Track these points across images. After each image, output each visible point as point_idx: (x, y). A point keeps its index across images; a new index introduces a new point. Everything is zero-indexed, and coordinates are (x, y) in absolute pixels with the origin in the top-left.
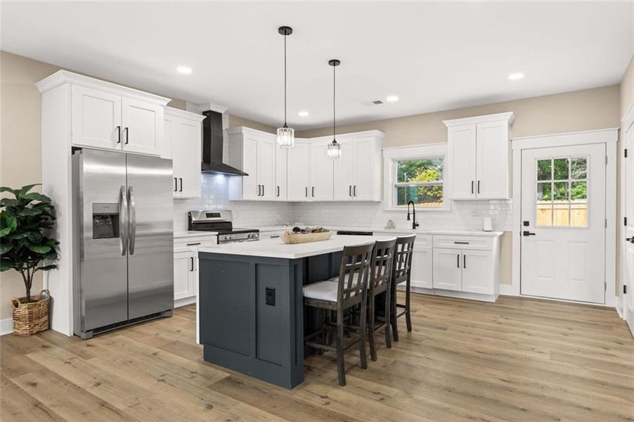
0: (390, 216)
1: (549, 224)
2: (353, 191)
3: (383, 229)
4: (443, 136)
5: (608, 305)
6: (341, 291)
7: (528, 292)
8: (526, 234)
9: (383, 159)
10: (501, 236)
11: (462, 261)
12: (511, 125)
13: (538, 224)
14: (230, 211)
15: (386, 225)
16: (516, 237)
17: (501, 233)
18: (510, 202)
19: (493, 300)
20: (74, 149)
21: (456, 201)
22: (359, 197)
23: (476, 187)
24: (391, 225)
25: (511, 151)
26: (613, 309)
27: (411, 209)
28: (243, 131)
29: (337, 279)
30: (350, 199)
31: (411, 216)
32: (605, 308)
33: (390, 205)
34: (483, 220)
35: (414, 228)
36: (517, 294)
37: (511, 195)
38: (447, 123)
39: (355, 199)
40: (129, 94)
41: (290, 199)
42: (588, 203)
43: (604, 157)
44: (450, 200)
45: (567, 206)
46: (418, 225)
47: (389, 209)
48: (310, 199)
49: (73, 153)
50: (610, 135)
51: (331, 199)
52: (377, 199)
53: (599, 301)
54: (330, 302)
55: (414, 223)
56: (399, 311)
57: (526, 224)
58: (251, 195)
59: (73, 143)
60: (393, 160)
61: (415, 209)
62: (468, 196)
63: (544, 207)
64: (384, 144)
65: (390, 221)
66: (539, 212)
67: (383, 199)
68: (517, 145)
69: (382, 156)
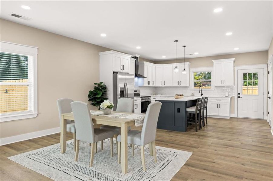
0: (192, 92)
1: (246, 94)
2: (179, 83)
3: (190, 96)
4: (212, 65)
5: (264, 119)
6: (197, 110)
7: (239, 116)
8: (239, 97)
9: (190, 72)
10: (231, 98)
11: (219, 106)
12: (234, 62)
13: (243, 94)
14: (139, 90)
15: (191, 95)
16: (236, 98)
17: (231, 97)
18: (234, 87)
19: (229, 118)
20: (114, 72)
21: (216, 86)
22: (182, 85)
23: (223, 82)
24: (193, 95)
25: (234, 70)
26: (266, 120)
27: (200, 89)
28: (145, 63)
29: (195, 106)
30: (179, 86)
31: (201, 91)
32: (264, 120)
33: (192, 88)
34: (225, 93)
35: (201, 95)
36: (237, 117)
37: (234, 85)
38: (213, 61)
39: (180, 86)
40: (125, 56)
41: (156, 86)
42: (259, 87)
43: (263, 73)
44: (214, 86)
45: (252, 88)
46: (202, 95)
47: (192, 89)
48: (163, 86)
49: (113, 73)
50: (265, 66)
51: (171, 86)
52: (188, 86)
53: (262, 118)
54: (194, 112)
55: (201, 94)
56: (205, 118)
57: (239, 94)
58: (146, 85)
59: (114, 70)
60: (193, 72)
61: (202, 89)
62: (220, 84)
63: (245, 88)
64: (190, 67)
65: (193, 93)
66: (243, 90)
67: (190, 85)
68: (236, 68)
69: (189, 71)
